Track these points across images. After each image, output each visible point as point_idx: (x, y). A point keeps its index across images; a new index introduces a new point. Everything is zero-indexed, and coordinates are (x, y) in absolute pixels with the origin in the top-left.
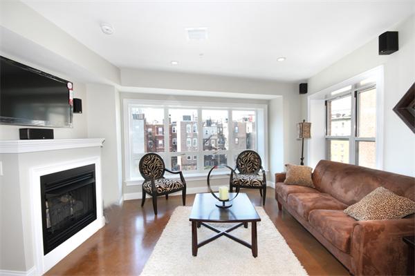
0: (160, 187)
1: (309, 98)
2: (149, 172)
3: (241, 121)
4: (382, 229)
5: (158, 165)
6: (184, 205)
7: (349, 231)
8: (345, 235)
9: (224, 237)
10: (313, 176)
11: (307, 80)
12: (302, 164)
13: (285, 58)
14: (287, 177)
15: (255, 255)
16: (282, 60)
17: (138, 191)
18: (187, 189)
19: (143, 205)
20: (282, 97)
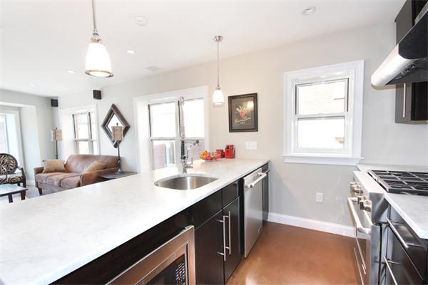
11: (57, 97)
14: (45, 168)
20: (34, 107)
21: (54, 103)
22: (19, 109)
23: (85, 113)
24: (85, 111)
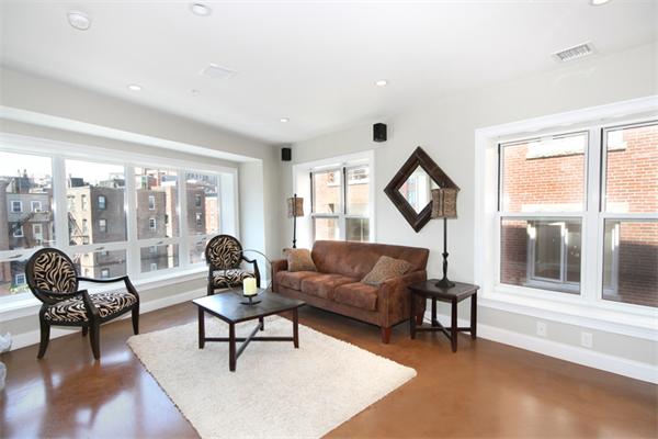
0: (103, 307)
1: (294, 167)
2: (51, 286)
3: (111, 186)
4: (397, 284)
5: (67, 271)
6: (136, 333)
7: (377, 293)
8: (374, 296)
9: (252, 343)
10: (313, 255)
11: (290, 144)
12: (294, 247)
13: (288, 119)
14: (289, 264)
15: (297, 346)
16: (284, 121)
17: (30, 330)
18: (141, 305)
19: (41, 355)
20: (261, 161)
21: (286, 154)
22: (238, 165)
23: (339, 169)
24: (338, 165)
